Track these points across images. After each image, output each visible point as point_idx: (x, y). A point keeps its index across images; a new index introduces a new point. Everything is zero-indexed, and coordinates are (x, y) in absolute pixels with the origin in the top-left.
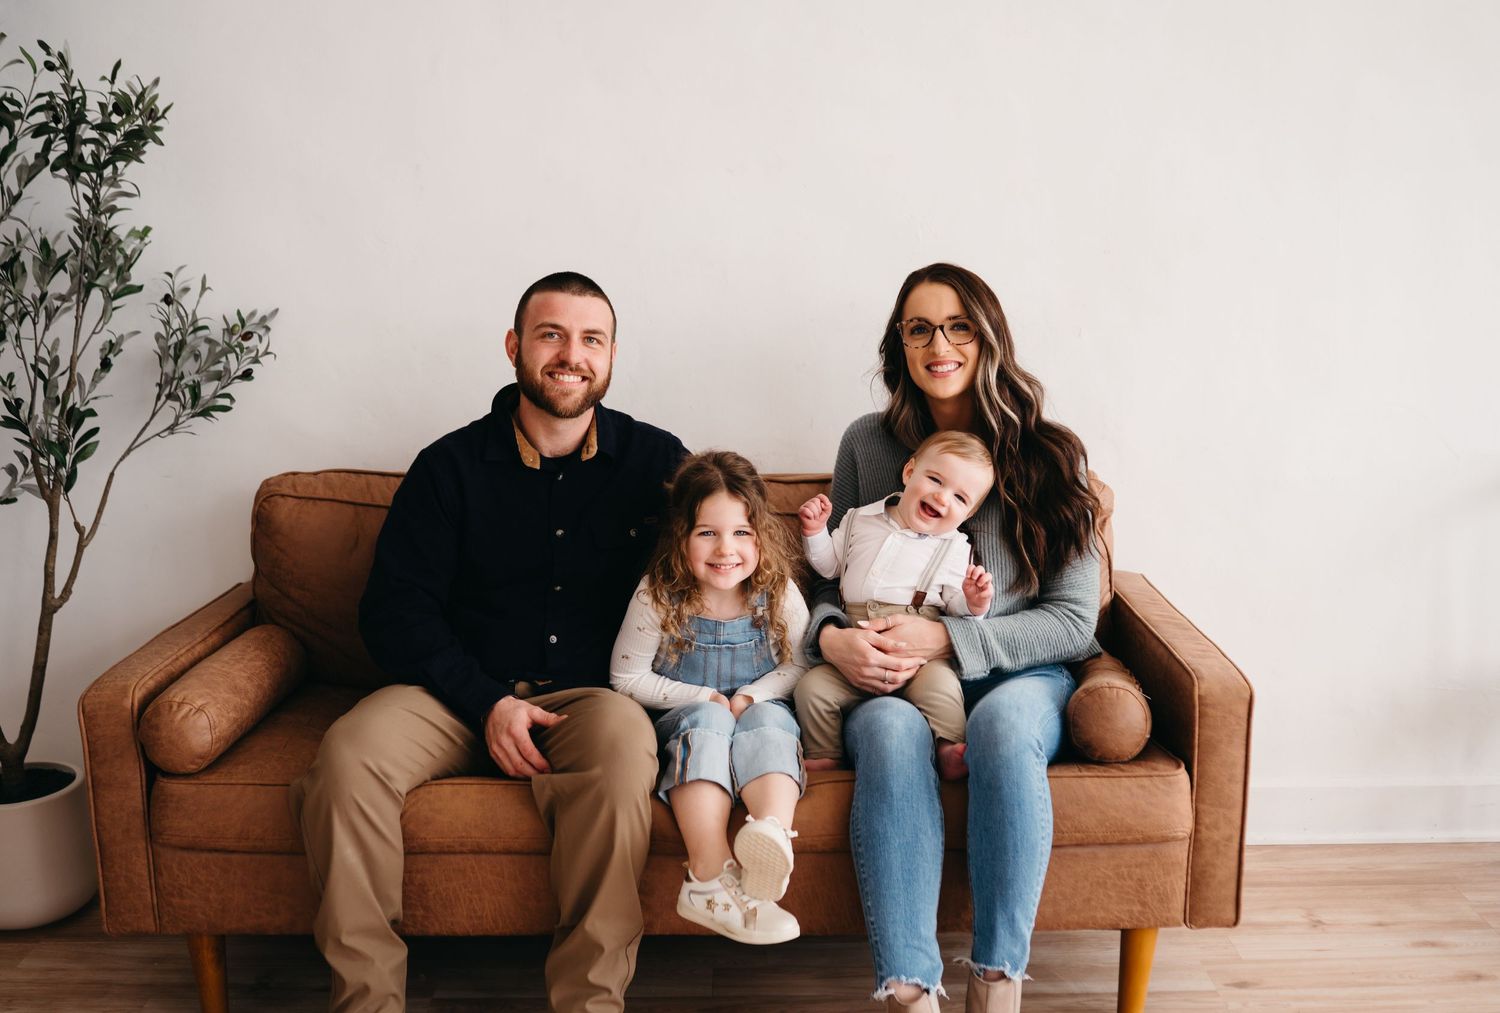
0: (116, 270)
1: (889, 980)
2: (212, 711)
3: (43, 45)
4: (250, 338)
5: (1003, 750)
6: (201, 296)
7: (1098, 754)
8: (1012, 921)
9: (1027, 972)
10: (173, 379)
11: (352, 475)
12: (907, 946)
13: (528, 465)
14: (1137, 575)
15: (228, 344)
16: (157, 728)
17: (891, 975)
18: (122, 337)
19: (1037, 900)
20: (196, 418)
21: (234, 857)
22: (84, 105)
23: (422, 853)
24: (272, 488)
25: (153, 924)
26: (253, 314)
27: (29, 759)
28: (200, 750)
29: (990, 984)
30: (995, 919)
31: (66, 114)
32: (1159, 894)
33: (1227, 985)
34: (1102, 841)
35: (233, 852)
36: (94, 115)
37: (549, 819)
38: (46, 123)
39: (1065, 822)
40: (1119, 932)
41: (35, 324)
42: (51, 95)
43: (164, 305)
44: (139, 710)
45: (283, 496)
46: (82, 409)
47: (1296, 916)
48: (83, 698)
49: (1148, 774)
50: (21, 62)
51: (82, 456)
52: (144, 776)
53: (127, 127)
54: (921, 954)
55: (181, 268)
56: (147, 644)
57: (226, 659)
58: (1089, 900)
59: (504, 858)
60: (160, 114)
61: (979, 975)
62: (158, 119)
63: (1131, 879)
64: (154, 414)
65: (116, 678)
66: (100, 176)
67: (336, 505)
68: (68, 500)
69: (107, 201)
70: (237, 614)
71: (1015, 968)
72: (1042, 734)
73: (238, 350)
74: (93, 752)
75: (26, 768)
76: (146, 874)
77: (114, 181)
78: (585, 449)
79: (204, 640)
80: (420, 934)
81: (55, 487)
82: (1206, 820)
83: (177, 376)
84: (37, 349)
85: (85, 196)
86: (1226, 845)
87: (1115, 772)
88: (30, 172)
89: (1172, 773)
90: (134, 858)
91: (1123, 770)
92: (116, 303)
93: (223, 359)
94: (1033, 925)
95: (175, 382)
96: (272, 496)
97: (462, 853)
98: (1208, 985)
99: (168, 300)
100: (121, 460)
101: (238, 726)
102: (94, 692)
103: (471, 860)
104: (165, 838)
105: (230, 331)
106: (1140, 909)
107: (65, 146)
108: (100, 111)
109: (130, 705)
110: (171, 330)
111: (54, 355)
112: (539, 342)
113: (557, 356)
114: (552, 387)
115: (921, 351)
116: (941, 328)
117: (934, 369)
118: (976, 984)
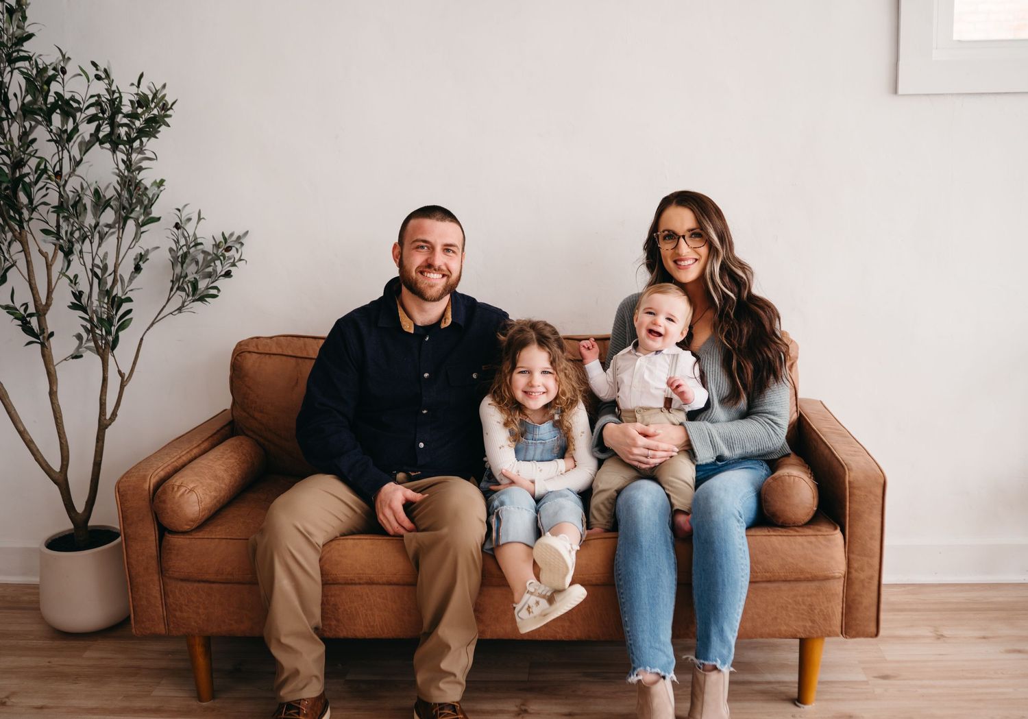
0: (143, 207)
1: (639, 669)
2: (200, 491)
3: (94, 64)
4: (230, 250)
5: (715, 517)
6: (198, 223)
7: (781, 521)
8: (721, 631)
9: (732, 666)
10: (181, 277)
11: (295, 338)
12: (651, 647)
13: (407, 330)
14: (816, 401)
15: (216, 254)
16: (164, 502)
17: (640, 666)
18: (148, 250)
19: (739, 618)
20: (196, 303)
21: (214, 586)
22: (121, 101)
23: (333, 583)
24: (242, 347)
25: (164, 628)
26: (232, 235)
27: (91, 523)
28: (191, 516)
29: (707, 673)
30: (710, 630)
31: (109, 108)
32: (823, 615)
33: (875, 677)
34: (783, 579)
35: (214, 582)
36: (127, 109)
37: (416, 561)
38: (96, 114)
39: (759, 566)
40: (798, 640)
41: (91, 243)
42: (99, 96)
43: (175, 230)
44: (153, 490)
45: (249, 352)
46: (123, 297)
47: (925, 631)
48: (119, 482)
49: (814, 533)
50: (80, 75)
51: (122, 327)
52: (157, 532)
53: (146, 116)
54: (660, 653)
55: (186, 205)
56: (162, 448)
57: (211, 458)
58: (776, 618)
59: (387, 588)
60: (169, 106)
61: (699, 668)
62: (168, 110)
63: (804, 603)
64: (169, 300)
65: (140, 470)
66: (131, 147)
67: (284, 358)
68: (114, 356)
69: (136, 163)
70: (222, 428)
71: (724, 663)
72: (742, 507)
73: (222, 258)
74: (124, 517)
75: (89, 529)
76: (158, 596)
77: (141, 150)
78: (443, 320)
80: (334, 637)
81: (106, 348)
82: (855, 565)
83: (183, 275)
84: (93, 260)
85: (123, 160)
86: (869, 583)
87: (792, 533)
88: (87, 145)
89: (832, 533)
90: (151, 586)
91: (797, 531)
92: (143, 229)
93: (213, 264)
94: (736, 634)
95: (181, 280)
96: (243, 352)
97: (360, 584)
98: (862, 677)
99: (177, 226)
100: (147, 330)
101: (218, 501)
102: (125, 479)
103: (366, 589)
104: (171, 572)
105: (217, 246)
106: (810, 624)
107: (109, 129)
108: (130, 105)
109: (148, 487)
110: (180, 245)
111: (104, 263)
112: (414, 251)
113: (427, 260)
114: (422, 282)
115: (670, 252)
116: (684, 237)
117: (679, 263)
118: (698, 673)
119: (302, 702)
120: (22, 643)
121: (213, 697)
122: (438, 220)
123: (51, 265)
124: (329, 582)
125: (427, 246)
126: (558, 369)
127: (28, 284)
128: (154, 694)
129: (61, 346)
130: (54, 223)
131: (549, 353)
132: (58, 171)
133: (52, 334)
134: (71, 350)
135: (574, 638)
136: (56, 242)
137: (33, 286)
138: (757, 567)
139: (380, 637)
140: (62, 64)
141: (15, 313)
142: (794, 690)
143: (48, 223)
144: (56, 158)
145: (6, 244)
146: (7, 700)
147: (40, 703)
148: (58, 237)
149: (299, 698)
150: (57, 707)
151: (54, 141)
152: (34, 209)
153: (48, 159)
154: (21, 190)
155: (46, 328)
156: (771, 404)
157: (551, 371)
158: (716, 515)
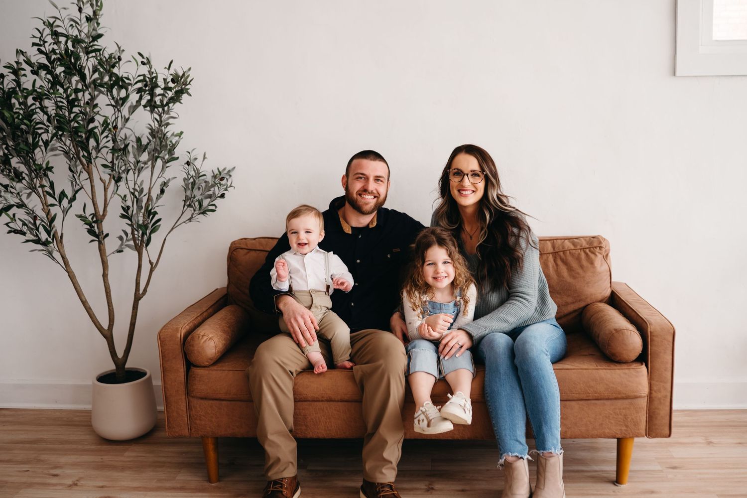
0: (168, 151)
2: (216, 339)
3: (140, 54)
4: (223, 180)
6: (203, 161)
8: (550, 429)
11: (270, 239)
12: (511, 439)
13: (347, 232)
14: (623, 284)
15: (214, 182)
16: (193, 346)
17: (505, 452)
18: (169, 180)
20: (201, 215)
21: (224, 402)
22: (157, 79)
23: (305, 401)
24: (237, 245)
25: (188, 432)
26: (224, 169)
28: (210, 356)
29: (547, 458)
30: (543, 430)
31: (149, 84)
32: (634, 422)
33: (667, 468)
34: (607, 398)
35: (223, 400)
36: (161, 83)
37: (361, 386)
38: (142, 87)
39: (590, 389)
40: (616, 440)
41: (134, 174)
42: (144, 75)
43: (186, 165)
44: (184, 338)
45: (242, 249)
46: (154, 211)
47: (700, 440)
48: (160, 333)
49: (628, 368)
50: (130, 61)
51: (153, 231)
52: (185, 367)
53: (177, 89)
55: (194, 149)
56: (183, 312)
58: (602, 424)
59: (340, 403)
60: (188, 83)
62: (188, 85)
63: (621, 415)
64: (182, 214)
65: (173, 324)
66: (163, 110)
68: (147, 251)
69: (165, 121)
70: (219, 300)
73: (219, 185)
74: (164, 356)
75: (125, 370)
76: (185, 410)
77: (168, 113)
78: (371, 223)
79: (206, 311)
80: (304, 437)
81: (140, 246)
82: (655, 388)
83: (192, 196)
84: (135, 185)
85: (156, 119)
86: (664, 400)
88: (134, 108)
89: (638, 368)
90: (180, 403)
92: (168, 165)
93: (212, 189)
95: (192, 199)
96: (237, 249)
97: (322, 401)
98: (658, 468)
99: (188, 163)
100: (169, 233)
102: (164, 330)
103: (326, 404)
104: (194, 393)
105: (215, 177)
106: (625, 428)
107: (149, 97)
108: (163, 82)
109: (179, 336)
110: (190, 177)
111: (141, 188)
112: (355, 181)
113: (363, 187)
114: (361, 201)
115: (456, 184)
116: (467, 175)
117: (462, 192)
118: (541, 459)
119: (284, 480)
120: (80, 447)
121: (219, 480)
122: (371, 160)
123: (107, 189)
124: (301, 400)
125: (364, 178)
126: (454, 259)
127: (91, 201)
128: (177, 478)
129: (111, 244)
130: (110, 160)
131: (447, 250)
132: (115, 126)
133: (107, 235)
134: (117, 248)
135: (466, 438)
136: (111, 173)
137: (95, 202)
139: (334, 438)
140: (118, 54)
141: (86, 220)
142: (614, 476)
143: (107, 161)
144: (114, 118)
145: (78, 174)
146: (78, 482)
147: (101, 484)
148: (113, 169)
149: (281, 477)
150: (113, 487)
151: (112, 105)
152: (99, 151)
153: (110, 118)
154: (92, 138)
155: (102, 231)
156: (521, 287)
157: (450, 261)
158: (532, 354)
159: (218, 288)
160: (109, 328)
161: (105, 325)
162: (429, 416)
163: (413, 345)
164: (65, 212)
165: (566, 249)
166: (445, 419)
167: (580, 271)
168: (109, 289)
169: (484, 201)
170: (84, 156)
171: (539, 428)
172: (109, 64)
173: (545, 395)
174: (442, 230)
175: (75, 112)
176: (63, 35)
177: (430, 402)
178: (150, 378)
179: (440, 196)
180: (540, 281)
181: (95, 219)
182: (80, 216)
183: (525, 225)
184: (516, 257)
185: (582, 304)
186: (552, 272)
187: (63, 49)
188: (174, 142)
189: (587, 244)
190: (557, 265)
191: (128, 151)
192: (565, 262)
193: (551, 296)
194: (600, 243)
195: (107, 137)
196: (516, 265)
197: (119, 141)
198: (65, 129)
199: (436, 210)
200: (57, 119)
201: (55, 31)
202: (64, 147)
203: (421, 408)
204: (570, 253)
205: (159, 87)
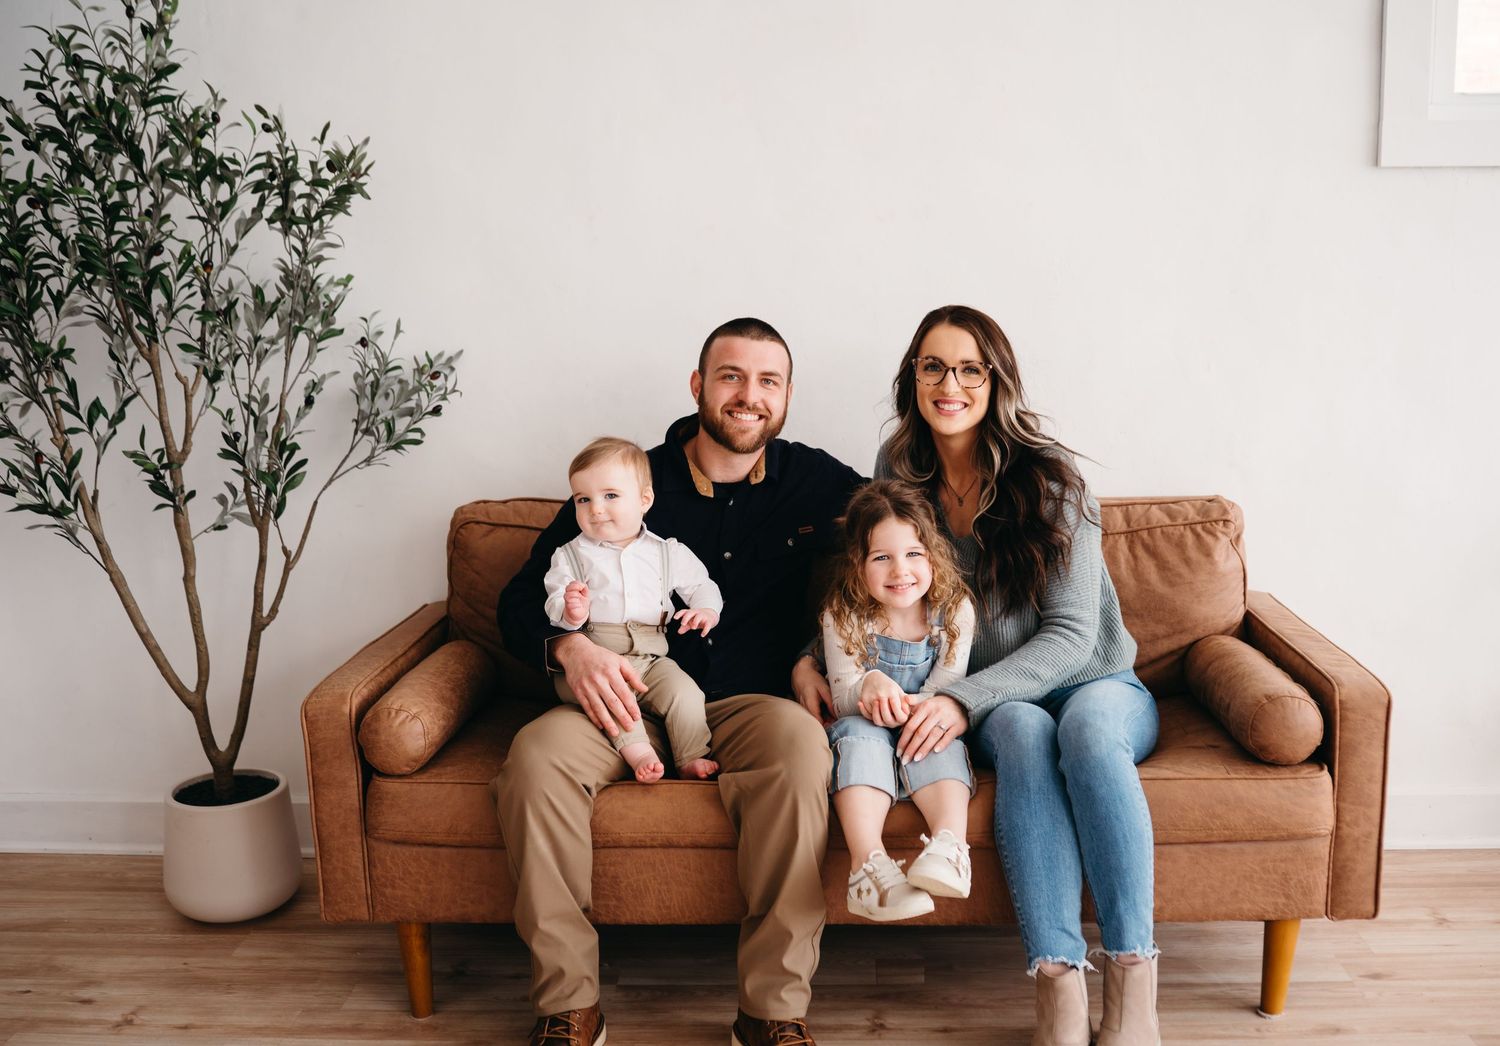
0: (320, 315)
1: (1037, 959)
2: (426, 718)
3: (259, 109)
4: (438, 377)
6: (396, 337)
10: (369, 415)
11: (538, 503)
12: (1050, 927)
13: (703, 493)
15: (419, 382)
16: (376, 732)
17: (1038, 954)
18: (324, 377)
20: (389, 450)
21: (442, 851)
22: (296, 163)
23: (615, 847)
24: (468, 516)
25: (367, 913)
26: (440, 355)
28: (413, 754)
29: (1126, 967)
31: (280, 174)
32: (1302, 887)
33: (1361, 976)
34: (1249, 838)
35: (442, 846)
36: (306, 172)
37: (734, 816)
38: (264, 180)
39: (1215, 820)
40: (1262, 924)
41: (249, 364)
42: (269, 154)
43: (360, 347)
44: (356, 714)
45: (478, 523)
46: (291, 442)
47: (1421, 913)
48: (306, 704)
49: (1293, 776)
50: (239, 124)
51: (289, 486)
52: (360, 776)
53: (339, 183)
55: (375, 313)
56: (354, 657)
58: (1236, 892)
59: (690, 852)
60: (362, 171)
62: (362, 176)
63: (1276, 873)
64: (352, 448)
65: (332, 685)
66: (310, 228)
67: (527, 531)
68: (278, 527)
69: (314, 252)
70: (430, 630)
74: (315, 754)
75: (234, 774)
76: (361, 866)
77: (320, 234)
78: (755, 475)
79: (404, 652)
80: (613, 923)
81: (265, 514)
82: (1347, 817)
83: (373, 411)
84: (250, 387)
85: (296, 248)
86: (1365, 842)
87: (1262, 774)
88: (248, 224)
89: (1312, 775)
90: (350, 850)
92: (320, 345)
93: (415, 397)
95: (371, 419)
96: (468, 523)
97: (652, 847)
98: (1343, 976)
99: (363, 342)
100: (324, 489)
101: (446, 733)
102: (314, 699)
103: (660, 854)
104: (381, 832)
105: (420, 371)
106: (1284, 900)
107: (279, 202)
108: (310, 168)
109: (348, 711)
110: (368, 370)
111: (264, 393)
112: (720, 383)
113: (736, 396)
114: (731, 425)
115: (931, 388)
116: (954, 370)
117: (941, 406)
118: (1112, 966)
119: (572, 1015)
120: (140, 937)
121: (433, 1011)
122: (752, 338)
123: (192, 396)
124: (609, 845)
125: (738, 376)
127: (158, 421)
128: (346, 1006)
129: (201, 513)
130: (197, 334)
131: (916, 527)
132: (206, 262)
133: (192, 494)
134: (213, 520)
135: (954, 921)
136: (199, 362)
137: (165, 425)
138: (1213, 822)
139: (677, 923)
140: (214, 110)
141: (146, 463)
142: (1256, 995)
143: (190, 336)
144: (204, 245)
145: (128, 365)
146: (134, 1017)
147: (183, 1021)
148: (203, 355)
149: (566, 1009)
150: (209, 1027)
151: (199, 218)
152: (174, 315)
153: (195, 244)
154: (157, 288)
155: (182, 486)
156: (1065, 605)
157: (922, 551)
158: (1097, 749)
159: (428, 603)
160: (197, 688)
161: (190, 682)
162: (882, 881)
163: (842, 728)
164: (102, 445)
165: (1154, 525)
166: (917, 889)
167: (1183, 570)
168: (199, 607)
169: (990, 423)
170: (140, 326)
171: (1111, 903)
172: (192, 129)
173: (1125, 836)
174: (902, 485)
175: (119, 232)
176: (92, 65)
177: (881, 850)
178: (286, 792)
179: (895, 413)
180: (1105, 591)
181: (165, 460)
182: (133, 455)
183: (1074, 475)
184: (1057, 545)
185: (1186, 639)
186: (1125, 573)
187: (92, 96)
188: (333, 297)
189: (1198, 515)
190: (1135, 557)
191: (237, 317)
192: (1153, 553)
193: (1125, 622)
194: (1225, 511)
195: (190, 285)
196: (1056, 560)
197: (215, 294)
198: (101, 268)
199: (886, 443)
200: (80, 247)
201: (75, 55)
202: (98, 306)
203: (864, 866)
204: (1162, 532)
205: (302, 179)
